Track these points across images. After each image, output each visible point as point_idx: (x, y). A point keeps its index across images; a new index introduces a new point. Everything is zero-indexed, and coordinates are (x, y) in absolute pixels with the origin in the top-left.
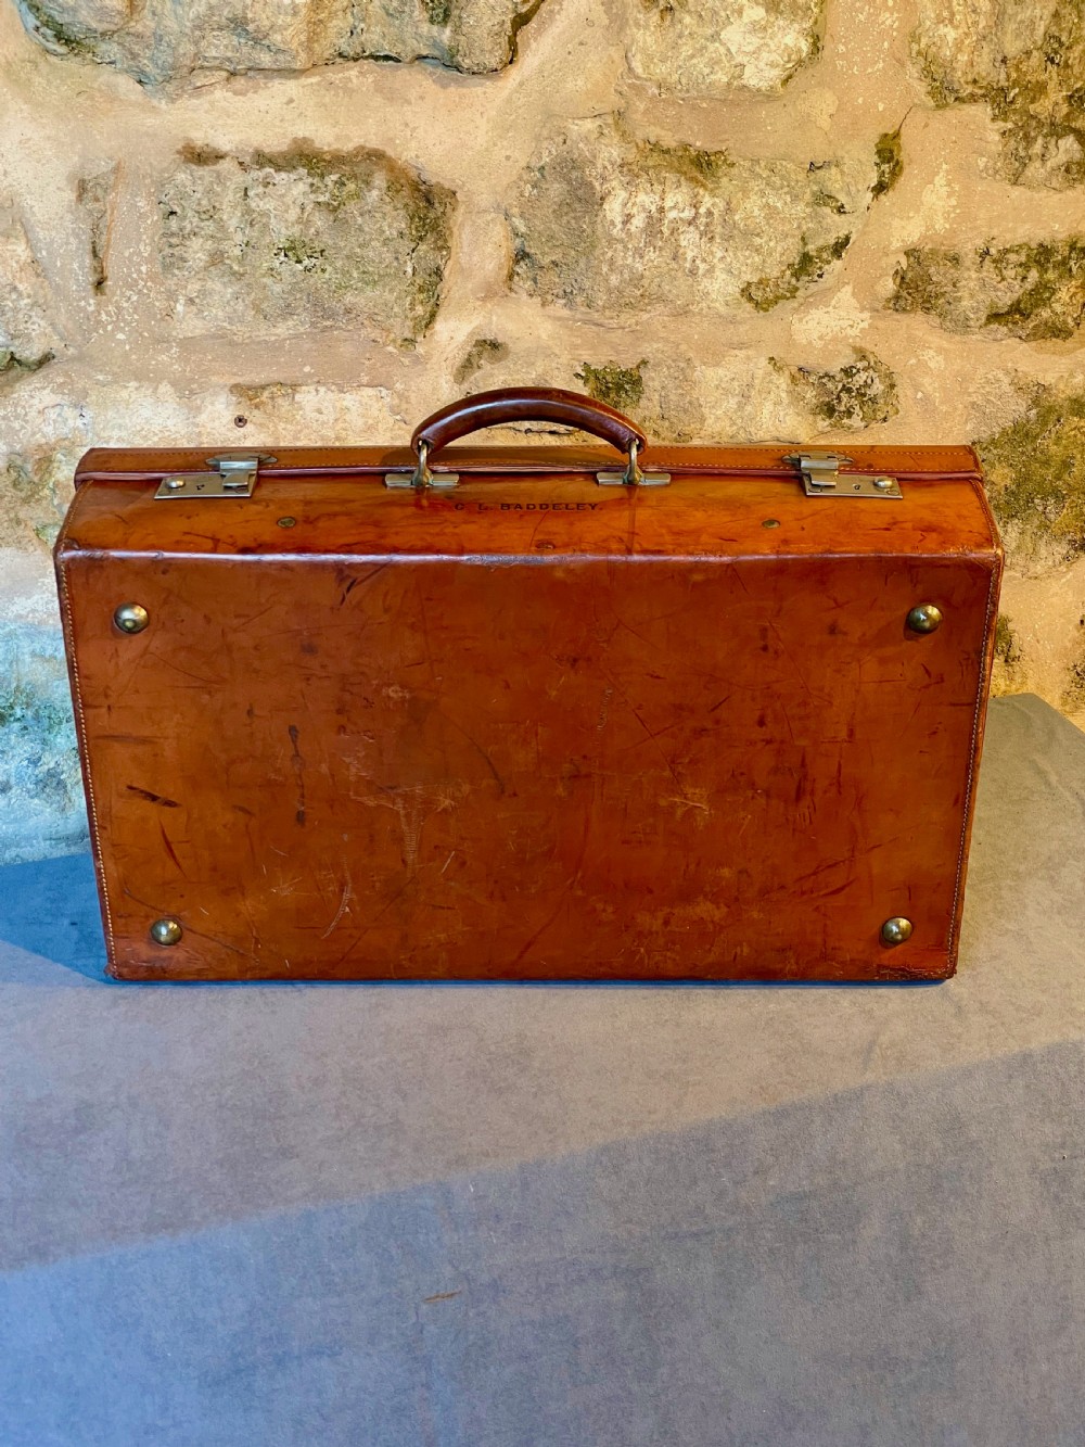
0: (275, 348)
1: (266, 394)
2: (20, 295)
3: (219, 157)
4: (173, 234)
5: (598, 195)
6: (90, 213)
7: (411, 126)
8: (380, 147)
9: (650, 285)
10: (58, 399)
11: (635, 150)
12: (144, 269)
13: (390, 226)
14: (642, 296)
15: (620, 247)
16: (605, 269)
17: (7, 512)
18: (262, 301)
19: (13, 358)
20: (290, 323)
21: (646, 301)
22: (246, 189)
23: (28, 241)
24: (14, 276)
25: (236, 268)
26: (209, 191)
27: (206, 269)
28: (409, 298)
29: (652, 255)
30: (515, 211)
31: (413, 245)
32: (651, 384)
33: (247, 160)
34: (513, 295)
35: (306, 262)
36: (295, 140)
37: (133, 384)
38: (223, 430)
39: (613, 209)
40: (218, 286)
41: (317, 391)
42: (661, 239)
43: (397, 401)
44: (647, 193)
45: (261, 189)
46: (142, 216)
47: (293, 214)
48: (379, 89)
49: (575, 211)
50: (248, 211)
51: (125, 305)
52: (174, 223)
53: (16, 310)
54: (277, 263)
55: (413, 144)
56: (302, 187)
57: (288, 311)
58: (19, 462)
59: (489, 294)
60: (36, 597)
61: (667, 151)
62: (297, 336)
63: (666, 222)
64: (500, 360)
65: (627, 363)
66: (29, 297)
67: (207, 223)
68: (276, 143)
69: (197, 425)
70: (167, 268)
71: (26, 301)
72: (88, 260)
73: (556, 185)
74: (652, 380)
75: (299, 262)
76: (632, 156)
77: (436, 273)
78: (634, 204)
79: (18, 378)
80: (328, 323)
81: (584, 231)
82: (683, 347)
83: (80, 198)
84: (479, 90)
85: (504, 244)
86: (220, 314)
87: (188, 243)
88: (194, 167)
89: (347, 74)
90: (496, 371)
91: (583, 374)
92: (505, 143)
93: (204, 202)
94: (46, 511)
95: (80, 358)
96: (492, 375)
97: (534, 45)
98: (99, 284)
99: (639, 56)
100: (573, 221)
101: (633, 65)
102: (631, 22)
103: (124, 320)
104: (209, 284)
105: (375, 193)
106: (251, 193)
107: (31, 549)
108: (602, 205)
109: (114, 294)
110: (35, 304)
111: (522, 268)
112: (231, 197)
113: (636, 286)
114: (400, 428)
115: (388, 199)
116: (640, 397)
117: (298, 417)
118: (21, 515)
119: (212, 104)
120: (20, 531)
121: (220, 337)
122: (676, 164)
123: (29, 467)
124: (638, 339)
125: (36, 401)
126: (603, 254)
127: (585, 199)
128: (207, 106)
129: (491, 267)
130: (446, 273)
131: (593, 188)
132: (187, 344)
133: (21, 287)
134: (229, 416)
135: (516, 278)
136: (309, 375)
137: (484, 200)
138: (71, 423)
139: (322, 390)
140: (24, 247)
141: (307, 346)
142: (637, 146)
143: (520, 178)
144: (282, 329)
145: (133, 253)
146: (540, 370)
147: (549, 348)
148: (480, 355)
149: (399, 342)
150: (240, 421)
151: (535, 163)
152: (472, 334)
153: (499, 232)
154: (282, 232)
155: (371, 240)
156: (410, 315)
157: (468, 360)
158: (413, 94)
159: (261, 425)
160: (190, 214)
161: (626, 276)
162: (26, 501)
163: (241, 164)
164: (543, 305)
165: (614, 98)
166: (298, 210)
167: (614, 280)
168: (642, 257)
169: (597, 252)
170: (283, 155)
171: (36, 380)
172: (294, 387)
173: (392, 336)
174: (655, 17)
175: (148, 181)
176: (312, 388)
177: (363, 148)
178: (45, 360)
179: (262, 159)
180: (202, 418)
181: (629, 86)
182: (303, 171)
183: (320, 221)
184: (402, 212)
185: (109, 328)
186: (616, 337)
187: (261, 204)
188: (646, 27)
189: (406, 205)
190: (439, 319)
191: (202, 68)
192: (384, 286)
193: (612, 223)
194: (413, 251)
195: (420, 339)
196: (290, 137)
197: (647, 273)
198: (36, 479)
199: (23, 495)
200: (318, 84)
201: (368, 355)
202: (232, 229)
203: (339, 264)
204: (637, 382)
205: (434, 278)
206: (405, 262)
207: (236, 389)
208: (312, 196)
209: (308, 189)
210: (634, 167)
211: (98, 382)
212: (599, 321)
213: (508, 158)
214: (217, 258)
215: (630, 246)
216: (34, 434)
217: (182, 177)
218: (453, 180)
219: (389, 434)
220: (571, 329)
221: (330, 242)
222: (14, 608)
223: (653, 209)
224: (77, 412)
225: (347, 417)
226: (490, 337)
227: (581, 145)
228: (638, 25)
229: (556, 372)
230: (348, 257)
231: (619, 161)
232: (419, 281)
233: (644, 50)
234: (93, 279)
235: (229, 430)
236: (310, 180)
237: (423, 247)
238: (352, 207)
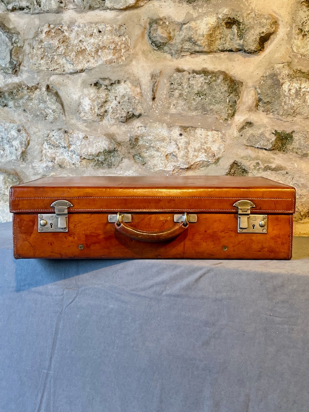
0: (192, 117)
1: (188, 129)
2: (136, 99)
3: (184, 71)
4: (172, 89)
5: (281, 83)
6: (153, 82)
7: (234, 66)
8: (225, 71)
9: (296, 109)
10: (141, 125)
11: (293, 71)
12: (164, 96)
13: (223, 89)
14: (294, 112)
15: (287, 98)
16: (283, 104)
17: (128, 150)
18: (191, 106)
19: (133, 114)
20: (196, 112)
21: (295, 114)
22: (189, 79)
23: (140, 88)
24: (135, 95)
25: (185, 97)
26: (180, 78)
27: (178, 98)
28: (227, 108)
29: (297, 101)
30: (258, 87)
31: (229, 94)
32: (295, 138)
33: (191, 72)
34: (258, 111)
35: (202, 97)
36: (203, 68)
37: (158, 123)
38: (176, 136)
39: (285, 87)
40: (181, 102)
41: (201, 130)
42: (300, 96)
43: (222, 135)
44: (296, 84)
45: (192, 79)
46: (165, 84)
47: (200, 85)
48: (228, 58)
49: (274, 87)
50: (189, 84)
51: (159, 104)
52: (172, 86)
53: (135, 103)
54: (195, 97)
55: (234, 70)
56: (202, 78)
57: (196, 109)
58: (132, 139)
59: (250, 110)
60: (130, 172)
61: (304, 73)
62: (197, 115)
63: (302, 91)
64: (251, 127)
65: (288, 131)
66: (138, 100)
67: (180, 86)
68: (198, 68)
69: (170, 134)
70: (170, 97)
71: (137, 101)
72: (151, 93)
73: (269, 81)
74: (296, 137)
75: (200, 97)
76: (291, 73)
77: (235, 102)
78: (292, 86)
79: (134, 119)
80: (206, 113)
81: (276, 93)
82: (306, 128)
83: (152, 79)
84: (254, 58)
85: (254, 95)
86: (180, 108)
87: (175, 91)
88: (177, 73)
89: (220, 55)
90: (250, 130)
91: (275, 133)
92: (257, 70)
93: (179, 81)
94: (135, 151)
95: (147, 116)
96: (248, 131)
97: (269, 47)
98: (154, 99)
99: (295, 47)
100: (273, 90)
101: (293, 49)
102: (293, 38)
103: (158, 108)
104: (179, 101)
105: (220, 80)
106: (190, 80)
107: (131, 160)
108: (282, 86)
109: (157, 102)
110: (139, 102)
111: (260, 104)
112: (185, 80)
113: (292, 109)
114: (222, 143)
115: (223, 82)
116: (292, 142)
117: (196, 136)
118: (130, 151)
119: (185, 60)
120: (129, 155)
121: (180, 114)
122: (306, 76)
123: (133, 140)
124: (292, 125)
125: (137, 125)
126: (282, 100)
127: (278, 84)
128: (184, 60)
129: (250, 102)
130: (238, 102)
131: (279, 81)
132: (172, 115)
133: (136, 97)
134: (178, 133)
135: (259, 106)
136: (200, 125)
137: (250, 84)
138: (143, 131)
139: (202, 130)
140: (139, 89)
141: (200, 118)
142: (294, 71)
143: (260, 79)
144: (194, 113)
145: (162, 93)
146: (262, 131)
147: (266, 125)
148: (246, 125)
149: (224, 119)
150: (181, 135)
151: (265, 75)
152: (245, 120)
153: (253, 92)
154: (196, 89)
155: (218, 92)
156: (227, 113)
157: (243, 127)
158: (236, 59)
159: (186, 136)
160: (176, 84)
161: (289, 107)
162: (132, 148)
163: (189, 73)
164: (267, 114)
165: (288, 58)
166: (201, 84)
167: (286, 107)
168: (294, 101)
169: (281, 99)
170: (199, 71)
171: (138, 120)
172: (196, 128)
173: (222, 118)
174: (301, 37)
175: (167, 76)
176: (200, 129)
177: (220, 71)
178: (140, 115)
179: (194, 72)
180: (172, 133)
181: (292, 55)
182: (203, 75)
183: (206, 87)
184: (227, 86)
185: (155, 109)
186: (286, 124)
187: (192, 82)
188: (298, 39)
189: (228, 84)
190: (236, 115)
191: (184, 51)
192: (221, 104)
193: (285, 91)
194: (229, 95)
195: (229, 119)
196: (202, 67)
197: (295, 106)
198: (135, 143)
199: (131, 147)
200: (213, 57)
201: (215, 122)
202: (185, 88)
203: (209, 98)
204: (292, 137)
205: (235, 104)
206: (227, 99)
207: (181, 127)
208: (204, 81)
209: (204, 79)
210: (292, 76)
211: (150, 122)
212: (281, 119)
213: (258, 74)
214: (181, 95)
215: (291, 98)
216: (135, 133)
217: (175, 75)
218: (243, 80)
219: (219, 144)
220: (273, 121)
221: (208, 92)
222: (126, 173)
223: (298, 88)
224: (145, 128)
225: (208, 138)
226: (249, 121)
227: (277, 70)
228: (295, 39)
229: (267, 132)
230: (212, 96)
231: (287, 74)
232: (230, 104)
233: (297, 45)
234: (152, 97)
235: (178, 136)
236: (205, 77)
237: (231, 95)
238: (214, 83)
